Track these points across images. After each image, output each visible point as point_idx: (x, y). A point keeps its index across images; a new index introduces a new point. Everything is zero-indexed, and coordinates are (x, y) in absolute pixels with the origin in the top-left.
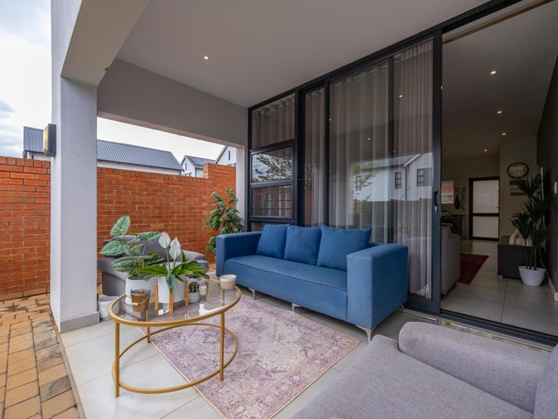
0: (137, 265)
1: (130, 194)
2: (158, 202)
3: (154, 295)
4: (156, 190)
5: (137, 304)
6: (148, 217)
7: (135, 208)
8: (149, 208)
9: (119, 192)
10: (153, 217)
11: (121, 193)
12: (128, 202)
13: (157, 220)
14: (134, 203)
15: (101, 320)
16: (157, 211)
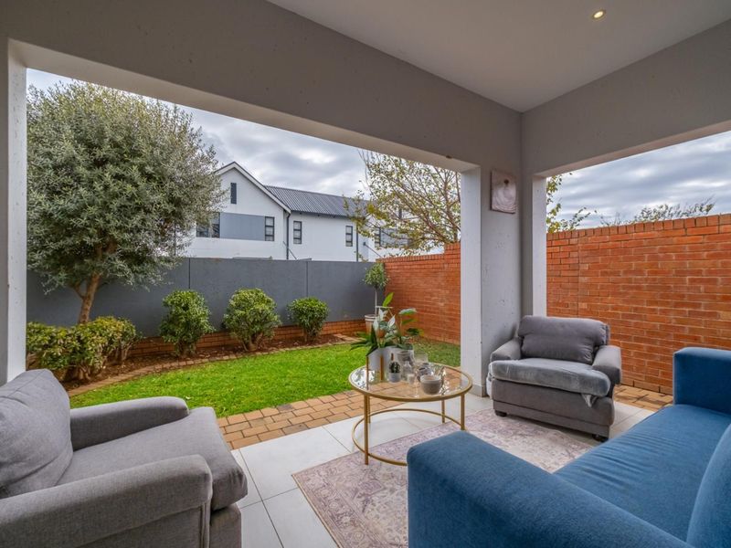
1: (674, 258)
8: (714, 280)
10: (725, 298)
12: (670, 272)
14: (681, 273)
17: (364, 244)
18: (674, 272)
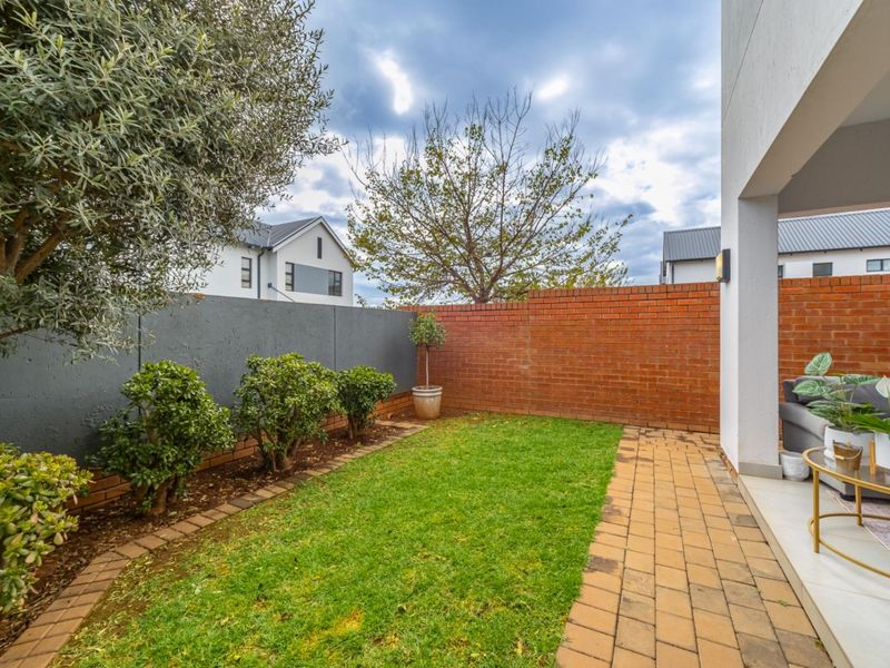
0: (841, 414)
1: (820, 313)
2: (877, 325)
3: (869, 457)
4: (873, 305)
5: (842, 458)
6: (856, 350)
7: (829, 336)
8: (858, 334)
9: (801, 312)
10: (866, 350)
11: (804, 313)
12: (817, 327)
13: (876, 356)
14: (827, 328)
15: (784, 477)
16: (875, 341)
17: (270, 286)
18: (820, 327)
